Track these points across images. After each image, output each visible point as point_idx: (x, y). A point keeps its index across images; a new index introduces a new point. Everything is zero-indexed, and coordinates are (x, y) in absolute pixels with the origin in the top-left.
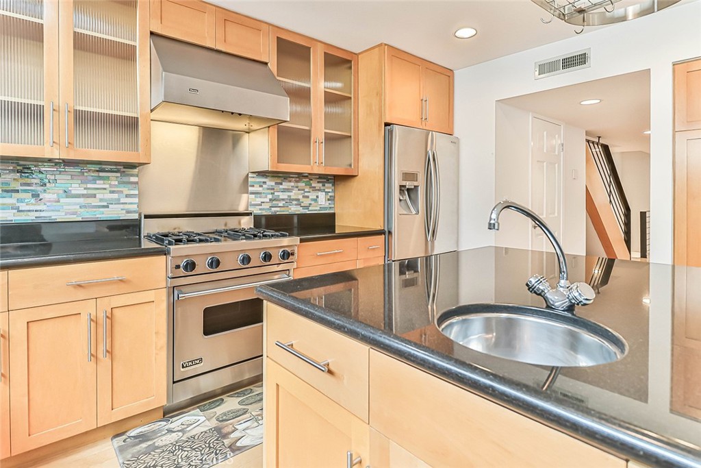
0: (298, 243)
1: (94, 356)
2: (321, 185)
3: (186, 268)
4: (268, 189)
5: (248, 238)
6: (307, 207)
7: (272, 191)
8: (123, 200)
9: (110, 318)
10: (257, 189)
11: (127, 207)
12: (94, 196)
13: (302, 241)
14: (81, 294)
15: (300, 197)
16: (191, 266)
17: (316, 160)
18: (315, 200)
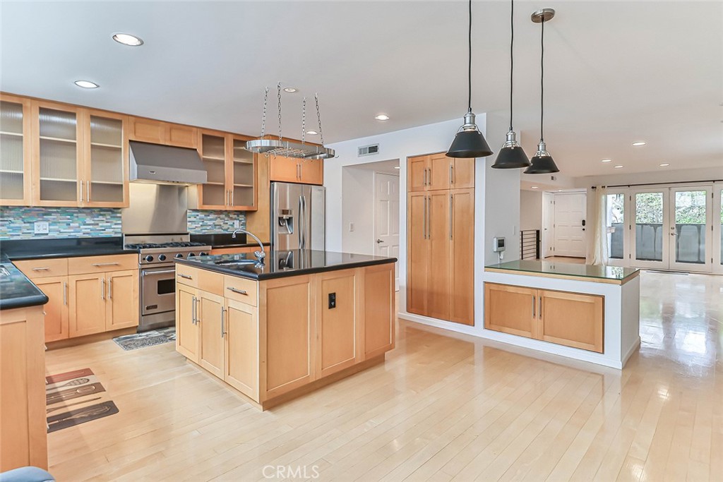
0: (211, 249)
1: (104, 299)
2: (236, 216)
3: (148, 260)
4: (200, 219)
5: (182, 246)
6: (227, 230)
7: (203, 220)
8: (113, 227)
9: (112, 282)
10: (192, 219)
11: (116, 230)
12: (98, 224)
13: (213, 248)
14: (99, 270)
15: (222, 223)
16: (151, 259)
17: (229, 202)
18: (232, 225)
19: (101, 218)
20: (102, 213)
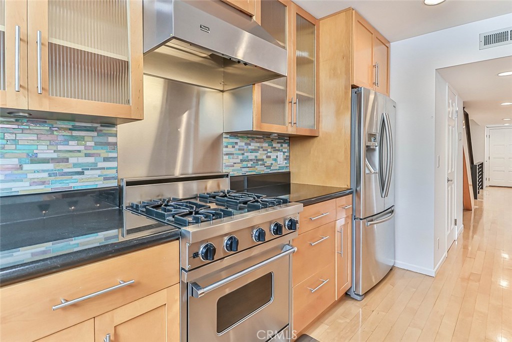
2: (279, 145)
3: (205, 255)
4: (239, 150)
7: (243, 152)
8: (100, 165)
10: (230, 149)
11: (105, 173)
12: (67, 160)
15: (264, 157)
18: (275, 160)
19: (73, 145)
20: (75, 133)
